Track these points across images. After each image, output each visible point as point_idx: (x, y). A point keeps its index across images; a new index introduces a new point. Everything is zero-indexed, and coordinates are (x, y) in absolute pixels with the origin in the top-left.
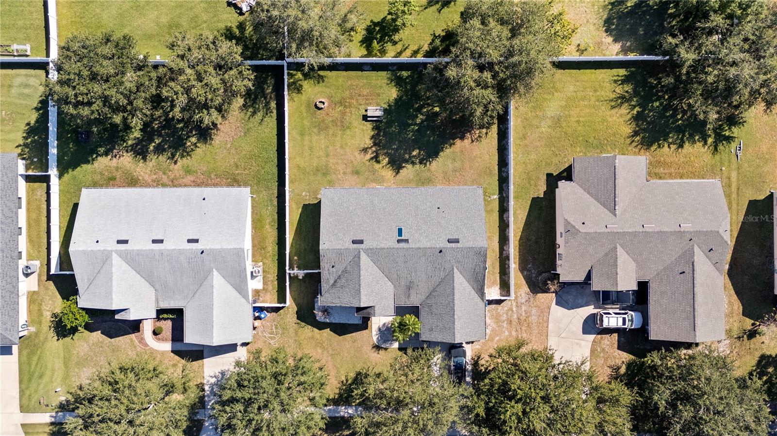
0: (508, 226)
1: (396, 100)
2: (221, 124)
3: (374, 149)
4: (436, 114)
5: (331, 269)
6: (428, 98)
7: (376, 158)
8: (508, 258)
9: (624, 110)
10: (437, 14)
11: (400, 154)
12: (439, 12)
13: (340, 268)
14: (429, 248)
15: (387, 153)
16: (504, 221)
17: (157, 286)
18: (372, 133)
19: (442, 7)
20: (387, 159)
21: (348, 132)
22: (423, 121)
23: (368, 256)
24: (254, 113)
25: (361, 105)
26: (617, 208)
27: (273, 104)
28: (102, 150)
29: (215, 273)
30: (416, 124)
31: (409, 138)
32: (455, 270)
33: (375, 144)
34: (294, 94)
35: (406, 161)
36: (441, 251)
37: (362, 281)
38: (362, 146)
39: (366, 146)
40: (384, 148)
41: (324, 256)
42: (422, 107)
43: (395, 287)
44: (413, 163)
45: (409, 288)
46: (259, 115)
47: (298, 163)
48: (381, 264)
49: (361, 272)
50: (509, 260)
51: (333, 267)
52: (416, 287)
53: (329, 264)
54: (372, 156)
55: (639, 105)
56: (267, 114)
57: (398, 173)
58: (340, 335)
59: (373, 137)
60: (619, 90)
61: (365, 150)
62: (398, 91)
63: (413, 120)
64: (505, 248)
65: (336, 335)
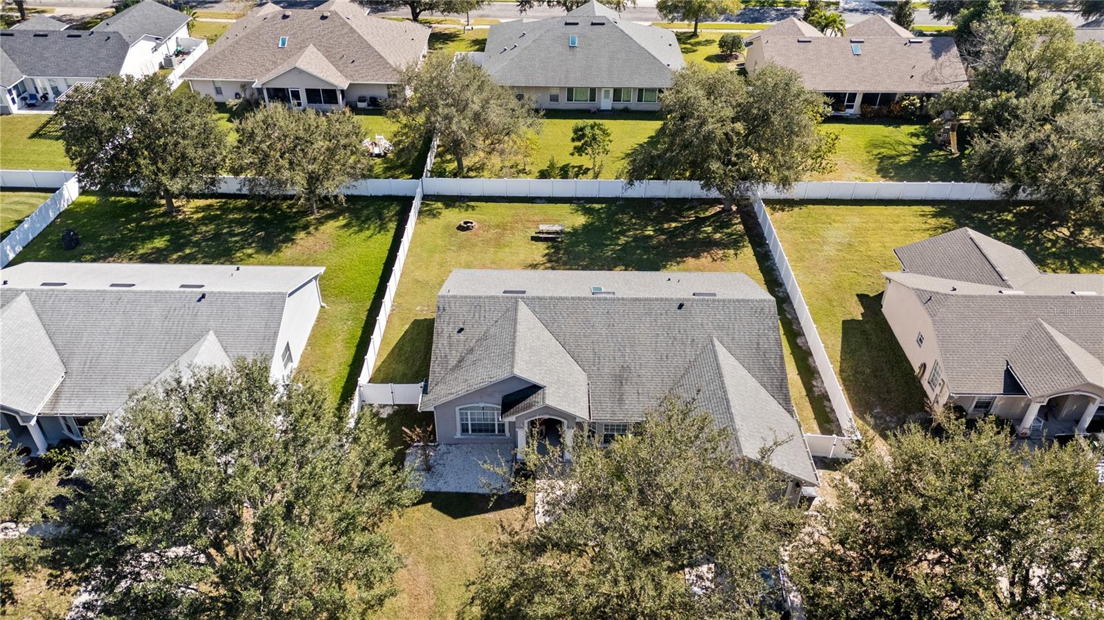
0: (809, 353)
1: (584, 225)
2: (302, 239)
3: (548, 266)
5: (456, 336)
6: (635, 224)
8: (825, 397)
13: (473, 333)
14: (657, 300)
16: (800, 347)
18: (547, 251)
21: (507, 249)
23: (534, 312)
24: (361, 231)
25: (529, 228)
26: (1005, 278)
27: (392, 226)
29: (211, 336)
30: (617, 245)
31: (608, 257)
32: (717, 343)
33: (550, 261)
34: (427, 219)
36: (681, 306)
37: (517, 338)
38: (529, 262)
39: (535, 263)
41: (444, 310)
42: (629, 230)
43: (589, 377)
45: (620, 379)
46: (368, 233)
48: (559, 326)
49: (518, 326)
50: (829, 400)
51: (461, 330)
52: (635, 379)
53: (452, 325)
56: (379, 232)
58: (455, 517)
59: (546, 255)
60: (933, 222)
61: (534, 266)
62: (588, 218)
63: (612, 241)
64: (814, 383)
65: (445, 516)
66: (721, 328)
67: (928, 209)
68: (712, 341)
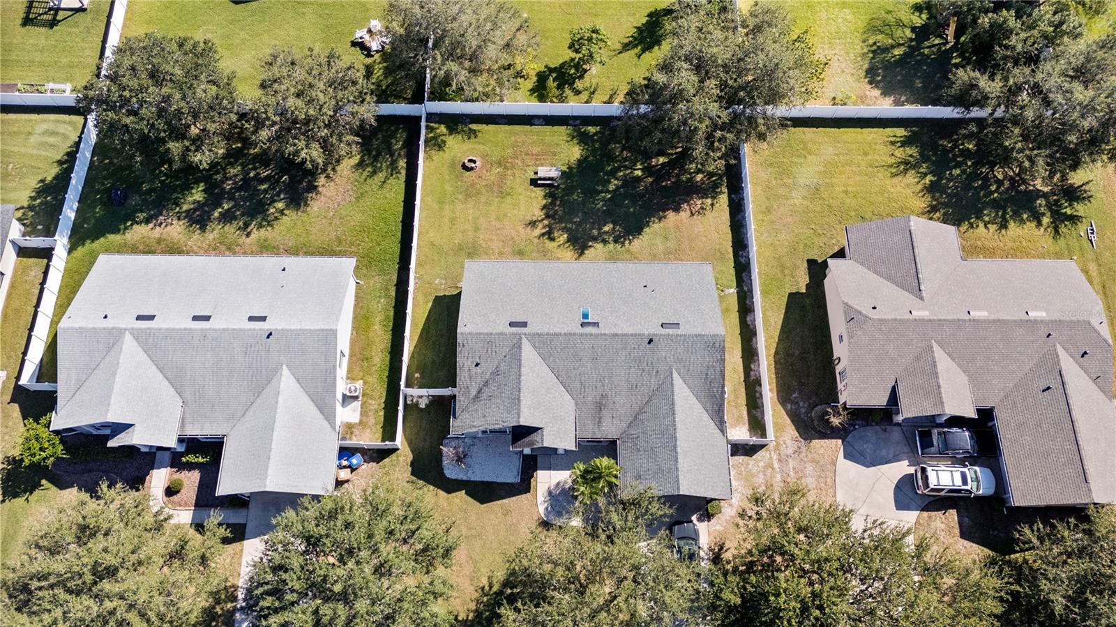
0: (754, 333)
1: (579, 160)
2: (323, 186)
3: (546, 222)
4: (638, 179)
5: (474, 370)
6: (625, 159)
7: (549, 235)
8: (758, 382)
9: (911, 178)
10: (636, 59)
11: (585, 230)
12: (639, 57)
13: (488, 367)
14: (632, 335)
15: (566, 227)
16: (748, 326)
17: (188, 396)
18: (544, 202)
19: (643, 51)
20: (565, 236)
21: (509, 199)
22: (618, 188)
23: (534, 347)
24: (374, 173)
25: (529, 166)
26: (922, 287)
27: (402, 163)
28: (141, 216)
29: (285, 371)
30: (608, 191)
31: (599, 209)
32: (675, 375)
33: (547, 216)
34: (433, 152)
35: (595, 239)
36: (650, 341)
37: (522, 383)
38: (529, 218)
39: (534, 219)
40: (561, 221)
41: (464, 346)
42: (618, 169)
43: (577, 404)
44: (605, 242)
45: (600, 406)
46: (381, 176)
47: (432, 240)
48: (554, 360)
49: (523, 369)
51: (477, 365)
52: (611, 406)
53: (470, 360)
54: (544, 231)
55: (932, 173)
56: (392, 175)
57: (582, 254)
58: (482, 501)
59: (544, 207)
60: (900, 153)
61: (533, 224)
62: (583, 150)
63: (603, 186)
65: (475, 502)
66: (680, 361)
67: (901, 132)
68: (671, 373)
